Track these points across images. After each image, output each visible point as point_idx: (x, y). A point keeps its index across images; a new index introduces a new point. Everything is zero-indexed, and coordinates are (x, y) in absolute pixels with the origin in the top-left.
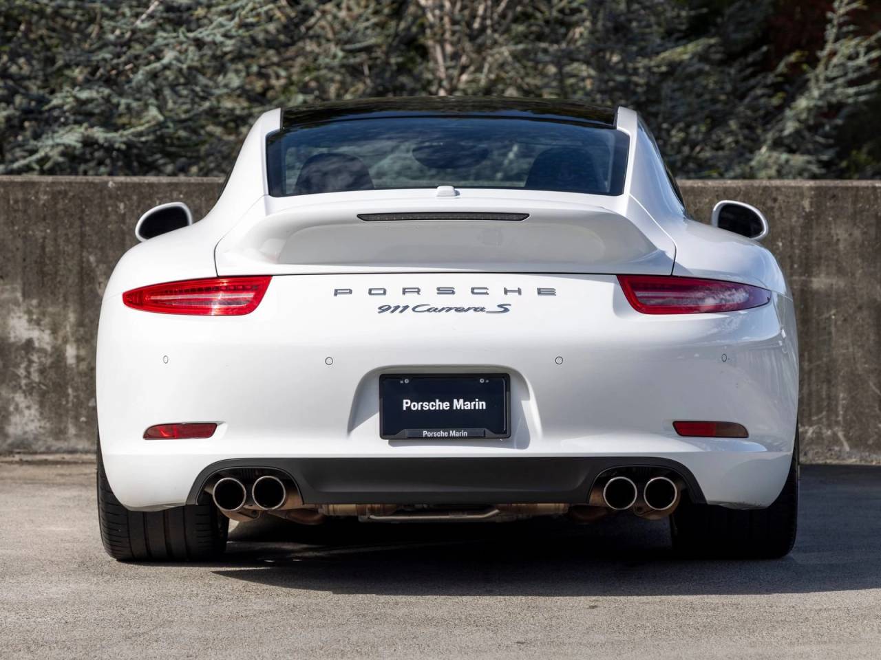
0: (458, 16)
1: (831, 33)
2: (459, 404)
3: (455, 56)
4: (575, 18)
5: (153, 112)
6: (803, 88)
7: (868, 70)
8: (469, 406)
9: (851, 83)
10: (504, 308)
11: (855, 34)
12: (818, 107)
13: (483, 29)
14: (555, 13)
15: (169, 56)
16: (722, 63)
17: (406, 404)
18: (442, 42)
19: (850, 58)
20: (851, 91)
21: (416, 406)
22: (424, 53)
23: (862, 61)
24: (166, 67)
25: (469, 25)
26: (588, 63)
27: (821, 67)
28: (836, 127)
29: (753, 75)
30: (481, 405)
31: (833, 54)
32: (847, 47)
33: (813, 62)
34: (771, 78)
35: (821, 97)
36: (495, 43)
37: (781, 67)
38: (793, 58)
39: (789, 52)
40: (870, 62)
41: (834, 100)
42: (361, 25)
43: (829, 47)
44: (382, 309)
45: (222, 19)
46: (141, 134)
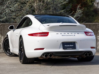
0: (38, 7)
1: (77, 9)
2: (71, 46)
3: (38, 12)
4: (50, 8)
5: (5, 17)
6: (75, 15)
7: (81, 13)
8: (72, 46)
9: (80, 14)
10: (75, 35)
11: (80, 9)
12: (76, 17)
13: (41, 9)
14: (48, 7)
15: (7, 11)
16: (66, 12)
17: (65, 46)
18: (37, 10)
19: (80, 12)
20: (80, 15)
21: (66, 46)
22: (35, 11)
23: (81, 12)
24: (7, 12)
25: (39, 9)
26: (52, 12)
27: (76, 13)
28: (78, 19)
29: (69, 13)
30: (73, 46)
31: (78, 11)
32: (79, 11)
33: (76, 12)
34: (71, 14)
35: (77, 16)
36: (42, 10)
37: (72, 13)
38: (73, 12)
39: (73, 11)
40: (82, 12)
41: (78, 16)
42: (28, 8)
43: (77, 11)
44: (62, 36)
45: (12, 7)
46: (4, 19)
